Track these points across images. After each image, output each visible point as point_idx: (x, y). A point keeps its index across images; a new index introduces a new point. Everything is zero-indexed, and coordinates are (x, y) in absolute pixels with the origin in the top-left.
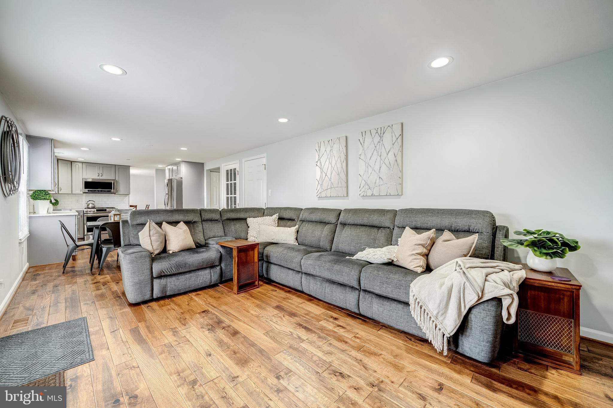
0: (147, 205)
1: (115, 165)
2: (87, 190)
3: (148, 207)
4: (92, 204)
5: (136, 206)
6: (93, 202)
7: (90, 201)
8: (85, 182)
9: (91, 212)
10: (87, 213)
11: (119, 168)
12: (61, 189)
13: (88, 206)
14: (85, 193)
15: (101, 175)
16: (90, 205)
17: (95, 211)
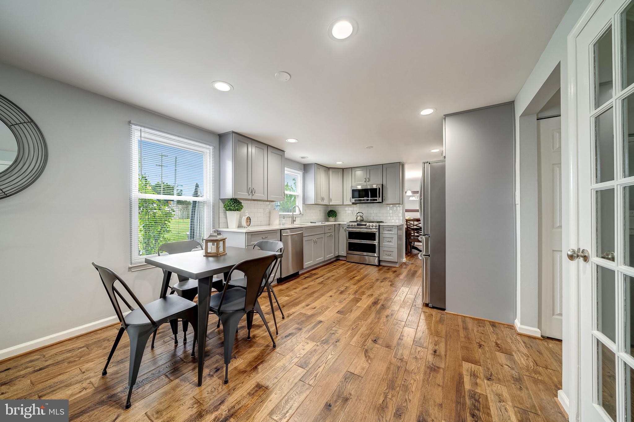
1: (383, 165)
2: (353, 200)
4: (361, 216)
6: (361, 214)
7: (359, 212)
8: (352, 190)
9: (352, 226)
10: (349, 226)
11: (386, 168)
12: (331, 200)
13: (357, 218)
14: (353, 203)
15: (367, 180)
16: (359, 218)
17: (355, 226)
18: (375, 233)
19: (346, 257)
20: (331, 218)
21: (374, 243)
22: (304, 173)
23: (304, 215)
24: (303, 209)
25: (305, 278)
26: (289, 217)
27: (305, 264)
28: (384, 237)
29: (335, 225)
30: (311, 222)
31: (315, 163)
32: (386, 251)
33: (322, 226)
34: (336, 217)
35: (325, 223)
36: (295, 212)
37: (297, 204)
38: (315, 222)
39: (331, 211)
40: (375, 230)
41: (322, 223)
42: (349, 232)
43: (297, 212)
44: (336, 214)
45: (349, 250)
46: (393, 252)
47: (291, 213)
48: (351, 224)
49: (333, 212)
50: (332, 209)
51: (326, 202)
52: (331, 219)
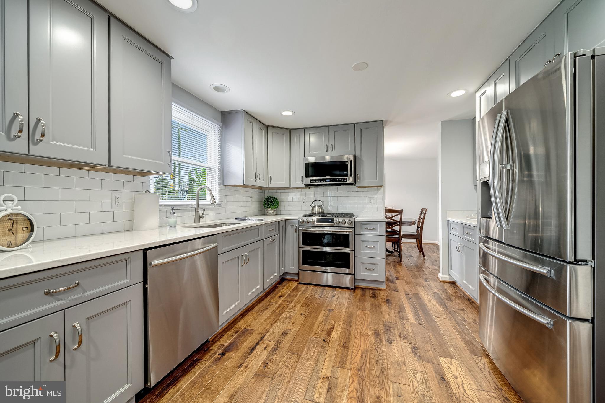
0: (422, 209)
1: (355, 124)
2: (308, 180)
3: (424, 212)
4: (319, 206)
5: (401, 212)
6: (320, 204)
7: (316, 200)
8: (306, 164)
9: (308, 222)
10: (302, 224)
11: (361, 130)
12: (271, 180)
13: (313, 210)
14: (307, 186)
15: (330, 148)
16: (316, 209)
17: (314, 222)
18: (349, 235)
19: (298, 274)
20: (269, 209)
21: (346, 252)
22: (222, 128)
23: (223, 205)
24: (220, 195)
25: (223, 354)
26: (191, 210)
27: (224, 313)
28: (362, 241)
29: (279, 221)
30: (236, 219)
31: (244, 111)
32: (367, 263)
33: (258, 227)
34: (277, 207)
35: (263, 220)
36: (204, 198)
37: (208, 185)
38: (243, 218)
39: (269, 198)
40: (348, 229)
41: (258, 220)
42: (303, 234)
43: (209, 200)
44: (278, 203)
45: (304, 263)
46: (378, 264)
47: (194, 202)
48: (306, 219)
49: (273, 200)
50: (271, 195)
51: (262, 183)
52: (270, 211)
